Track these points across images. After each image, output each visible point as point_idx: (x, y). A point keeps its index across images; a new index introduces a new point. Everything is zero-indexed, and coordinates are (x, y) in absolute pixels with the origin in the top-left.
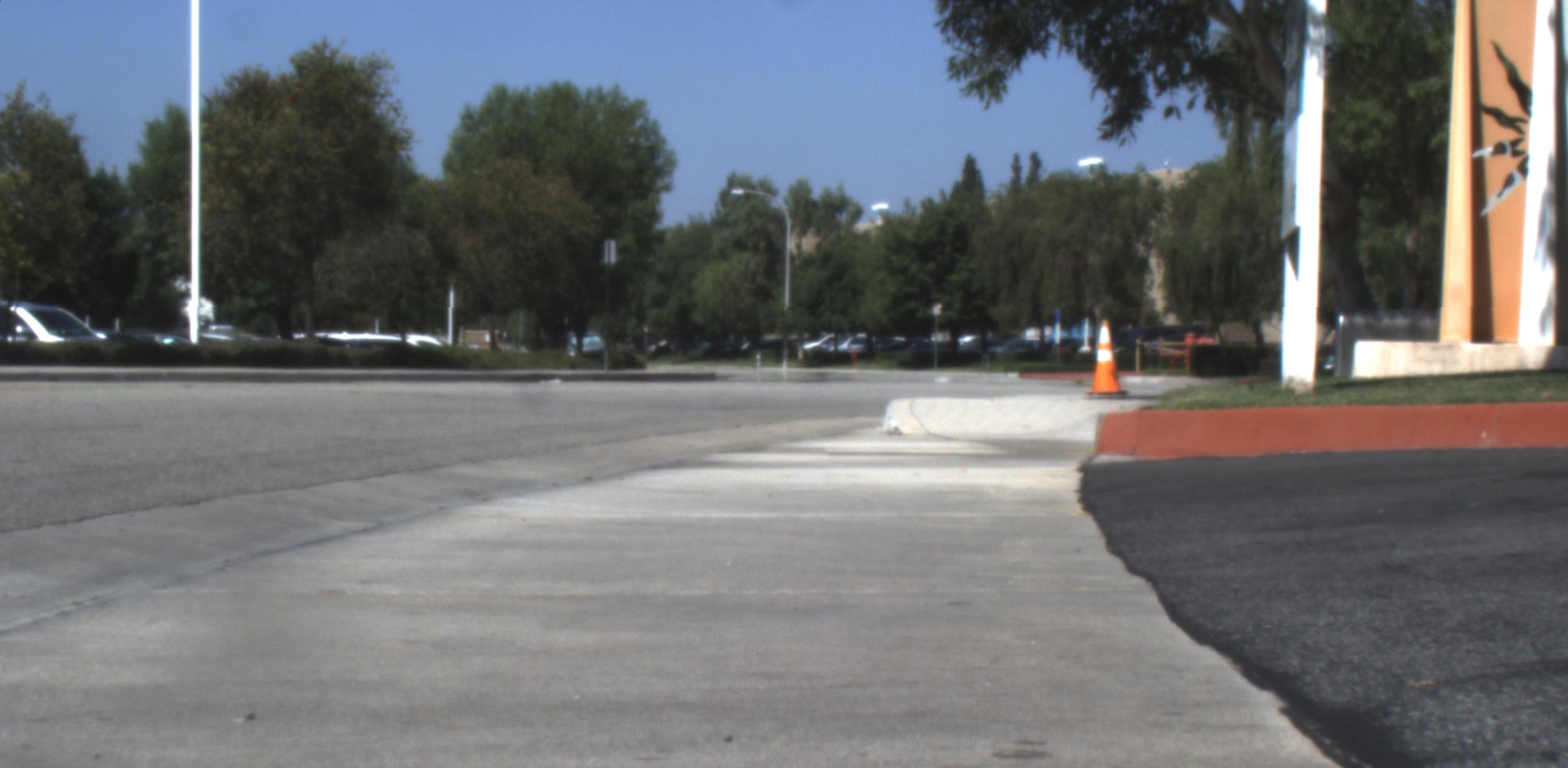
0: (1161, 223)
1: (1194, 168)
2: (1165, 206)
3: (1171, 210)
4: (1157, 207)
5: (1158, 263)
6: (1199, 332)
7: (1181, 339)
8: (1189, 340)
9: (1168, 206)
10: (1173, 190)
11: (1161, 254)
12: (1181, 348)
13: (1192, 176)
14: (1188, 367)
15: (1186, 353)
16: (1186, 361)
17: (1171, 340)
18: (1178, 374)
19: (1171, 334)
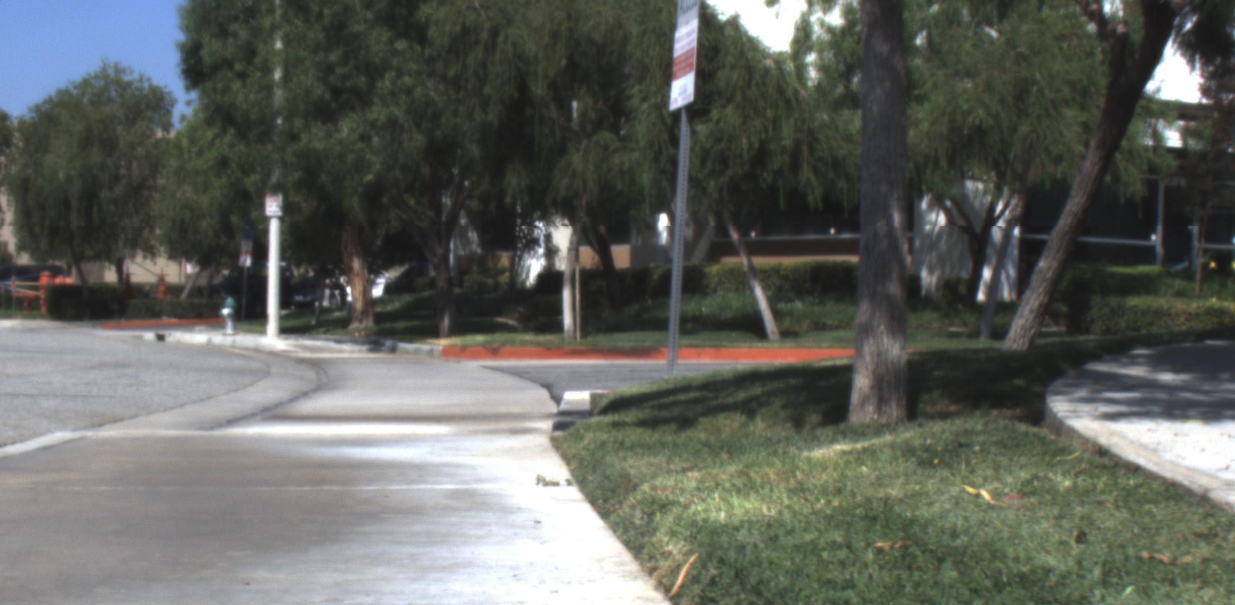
0: (11, 159)
1: (46, 102)
2: (15, 141)
3: (21, 144)
4: (6, 141)
5: (8, 200)
6: (56, 272)
7: (36, 279)
8: (45, 279)
9: (18, 140)
10: (22, 122)
11: (11, 190)
12: (36, 288)
13: (43, 109)
14: (44, 310)
15: (41, 294)
16: (42, 302)
17: (26, 280)
18: (34, 317)
19: (24, 273)
